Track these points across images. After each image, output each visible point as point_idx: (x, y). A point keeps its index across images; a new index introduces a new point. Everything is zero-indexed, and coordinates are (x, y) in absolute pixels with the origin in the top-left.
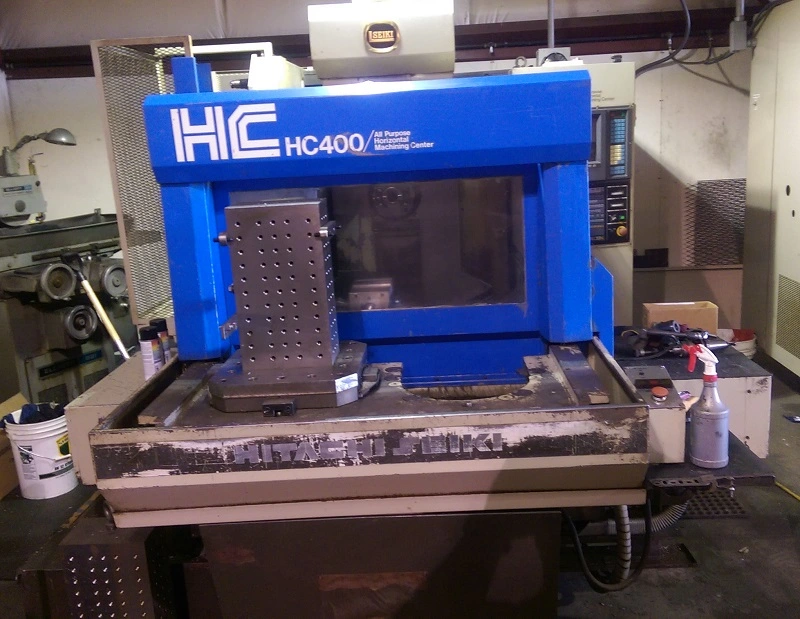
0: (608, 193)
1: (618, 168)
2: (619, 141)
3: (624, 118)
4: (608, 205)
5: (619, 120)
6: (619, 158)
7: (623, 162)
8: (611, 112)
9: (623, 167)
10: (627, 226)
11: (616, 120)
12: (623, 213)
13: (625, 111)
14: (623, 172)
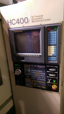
0: (48, 69)
1: (53, 57)
2: (53, 43)
3: (56, 30)
4: (47, 74)
5: (53, 32)
6: (53, 53)
7: (55, 55)
8: (48, 27)
9: (55, 58)
10: (58, 85)
11: (51, 32)
12: (55, 79)
13: (57, 27)
14: (55, 60)
